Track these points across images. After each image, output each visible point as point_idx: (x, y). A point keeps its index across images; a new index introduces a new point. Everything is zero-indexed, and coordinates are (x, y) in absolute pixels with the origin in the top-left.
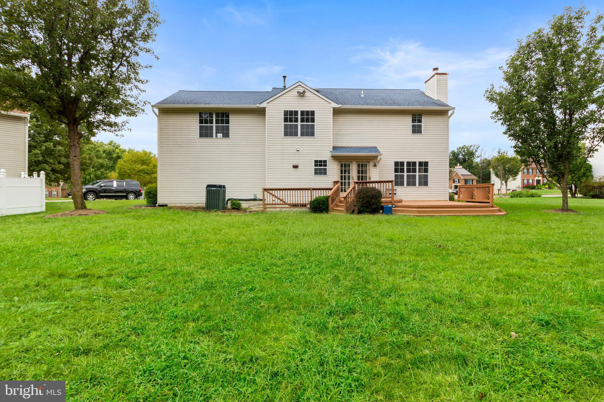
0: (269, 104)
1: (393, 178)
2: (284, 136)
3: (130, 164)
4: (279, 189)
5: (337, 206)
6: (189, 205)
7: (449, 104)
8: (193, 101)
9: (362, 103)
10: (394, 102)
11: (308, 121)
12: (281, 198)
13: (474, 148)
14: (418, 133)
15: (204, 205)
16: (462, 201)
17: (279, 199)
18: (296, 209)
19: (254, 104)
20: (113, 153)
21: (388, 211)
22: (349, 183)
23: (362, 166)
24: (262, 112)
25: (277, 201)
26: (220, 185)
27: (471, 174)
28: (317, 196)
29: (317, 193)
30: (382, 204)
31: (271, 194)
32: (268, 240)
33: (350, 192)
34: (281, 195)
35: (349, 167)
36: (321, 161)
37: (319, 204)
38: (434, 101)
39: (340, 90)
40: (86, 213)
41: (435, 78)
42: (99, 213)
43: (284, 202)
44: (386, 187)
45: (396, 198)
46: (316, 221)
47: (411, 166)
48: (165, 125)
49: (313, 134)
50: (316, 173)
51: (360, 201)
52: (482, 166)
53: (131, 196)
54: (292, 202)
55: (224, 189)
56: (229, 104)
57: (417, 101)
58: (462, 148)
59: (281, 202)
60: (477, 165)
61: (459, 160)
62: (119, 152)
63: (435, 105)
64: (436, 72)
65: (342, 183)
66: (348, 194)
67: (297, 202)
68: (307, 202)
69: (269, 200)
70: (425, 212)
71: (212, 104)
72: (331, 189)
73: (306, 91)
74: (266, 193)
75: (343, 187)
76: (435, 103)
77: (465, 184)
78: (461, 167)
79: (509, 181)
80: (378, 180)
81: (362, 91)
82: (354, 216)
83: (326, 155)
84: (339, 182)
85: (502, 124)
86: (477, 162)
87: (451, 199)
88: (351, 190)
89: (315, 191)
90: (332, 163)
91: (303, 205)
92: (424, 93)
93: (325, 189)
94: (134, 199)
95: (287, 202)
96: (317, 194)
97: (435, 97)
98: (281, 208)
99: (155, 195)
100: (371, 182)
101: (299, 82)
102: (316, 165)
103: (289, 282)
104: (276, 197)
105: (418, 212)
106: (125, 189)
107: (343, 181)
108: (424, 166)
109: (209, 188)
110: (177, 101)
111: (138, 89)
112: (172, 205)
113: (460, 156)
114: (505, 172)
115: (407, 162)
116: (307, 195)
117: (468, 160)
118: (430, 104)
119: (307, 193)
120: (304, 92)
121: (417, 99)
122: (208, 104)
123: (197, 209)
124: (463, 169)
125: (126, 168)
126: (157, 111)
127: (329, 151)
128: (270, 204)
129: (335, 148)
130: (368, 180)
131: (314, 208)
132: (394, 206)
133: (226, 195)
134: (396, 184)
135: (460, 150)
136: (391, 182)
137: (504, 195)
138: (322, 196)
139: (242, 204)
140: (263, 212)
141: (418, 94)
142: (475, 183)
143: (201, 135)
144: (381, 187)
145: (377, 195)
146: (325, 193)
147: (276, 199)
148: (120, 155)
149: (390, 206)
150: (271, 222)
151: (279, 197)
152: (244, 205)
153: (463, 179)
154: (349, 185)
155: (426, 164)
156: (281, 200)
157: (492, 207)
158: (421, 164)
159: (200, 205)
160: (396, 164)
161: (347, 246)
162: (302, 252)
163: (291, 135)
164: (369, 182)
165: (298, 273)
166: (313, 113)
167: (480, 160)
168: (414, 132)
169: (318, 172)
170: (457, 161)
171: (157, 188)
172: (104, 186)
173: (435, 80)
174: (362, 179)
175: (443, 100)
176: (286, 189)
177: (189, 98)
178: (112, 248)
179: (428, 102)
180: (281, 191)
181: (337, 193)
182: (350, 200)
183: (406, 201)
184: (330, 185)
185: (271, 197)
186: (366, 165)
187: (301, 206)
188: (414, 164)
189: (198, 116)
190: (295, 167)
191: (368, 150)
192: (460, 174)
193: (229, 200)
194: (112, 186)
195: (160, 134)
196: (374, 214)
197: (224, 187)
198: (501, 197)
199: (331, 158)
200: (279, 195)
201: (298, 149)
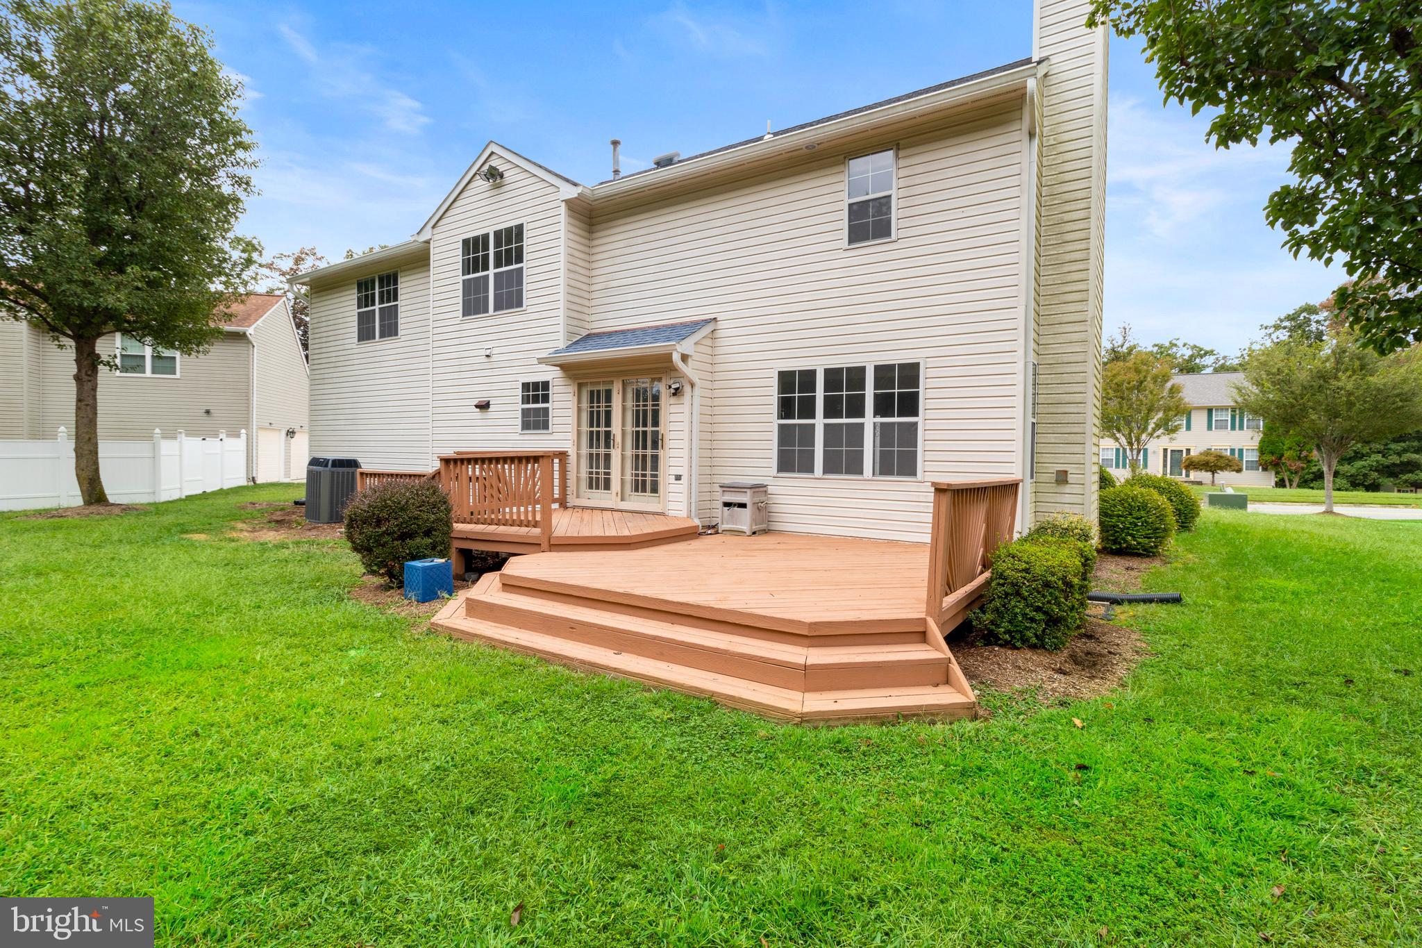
0: (435, 230)
2: (463, 315)
11: (509, 261)
14: (875, 236)
35: (609, 400)
36: (536, 386)
47: (845, 385)
48: (318, 320)
49: (520, 301)
50: (526, 425)
90: (561, 389)
102: (525, 400)
107: (594, 450)
108: (901, 382)
127: (553, 351)
129: (586, 339)
134: (784, 466)
143: (361, 335)
155: (910, 373)
158: (884, 375)
160: (786, 380)
163: (475, 310)
166: (521, 231)
168: (857, 235)
169: (530, 422)
174: (645, 445)
188: (856, 376)
189: (356, 291)
190: (483, 406)
191: (665, 334)
199: (561, 374)
201: (488, 352)
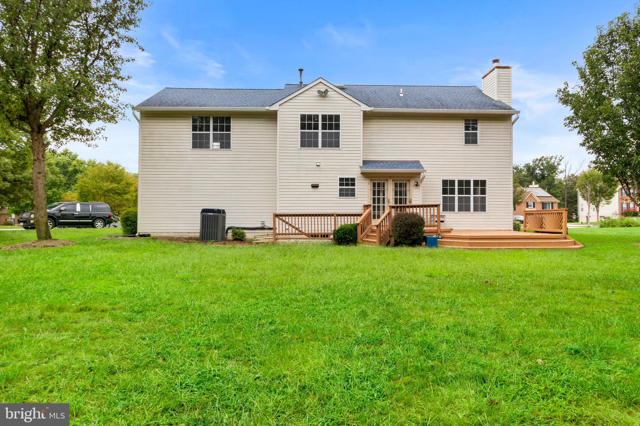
0: (281, 107)
1: (440, 202)
2: (301, 146)
3: (96, 182)
4: (294, 215)
5: (368, 236)
6: (177, 235)
7: (513, 107)
8: (185, 101)
9: (400, 104)
10: (441, 103)
11: (330, 128)
12: (297, 226)
13: (557, 161)
14: (472, 143)
15: (198, 235)
16: (529, 231)
17: (294, 227)
18: (315, 241)
19: (263, 106)
20: (68, 166)
21: (433, 243)
22: (384, 207)
23: (401, 186)
24: (272, 116)
25: (291, 231)
26: (218, 210)
27: (550, 195)
28: (343, 223)
29: (343, 220)
30: (425, 235)
31: (284, 221)
32: (284, 275)
33: (384, 219)
34: (297, 223)
35: (384, 186)
36: (347, 179)
37: (344, 234)
38: (494, 102)
39: (373, 87)
40: (52, 244)
41: (495, 73)
42: (68, 244)
43: (300, 231)
44: (430, 213)
45: (443, 227)
46: (342, 254)
47: (464, 185)
48: (149, 132)
49: (337, 145)
50: (341, 195)
51: (396, 231)
52: (566, 185)
53: (99, 224)
54: (310, 232)
55: (224, 215)
56: (230, 106)
57: (471, 102)
58: (540, 160)
59: (297, 232)
60: (560, 183)
61: (536, 176)
62: (77, 164)
63: (494, 107)
64: (496, 64)
65: (374, 207)
66: (382, 222)
67: (316, 232)
68: (329, 232)
69: (281, 229)
70: (479, 244)
71: (209, 106)
72: (360, 215)
73: (329, 90)
74: (277, 219)
75: (376, 212)
76: (494, 105)
77: (543, 208)
78: (537, 186)
79: (601, 204)
80: (420, 203)
81: (401, 89)
82: (389, 249)
83: (354, 172)
84: (370, 206)
85: (579, 133)
86: (561, 179)
87: (516, 228)
88: (386, 217)
89: (339, 217)
90: (361, 181)
91: (325, 236)
92: (481, 91)
93: (352, 215)
94: (103, 227)
95: (303, 231)
96: (342, 222)
97: (495, 97)
98: (297, 239)
99: (134, 222)
100: (412, 207)
101: (321, 79)
102: (341, 185)
103: (312, 317)
104: (290, 225)
105: (470, 244)
106: (90, 215)
107: (376, 205)
108: (481, 185)
109: (205, 214)
110: (164, 102)
111: (117, 89)
112: (156, 235)
113: (538, 171)
114: (596, 193)
115: (459, 181)
116: (329, 223)
117: (548, 176)
118: (489, 106)
119: (329, 220)
120: (327, 91)
121: (472, 99)
122: (204, 106)
123: (189, 240)
124: (540, 188)
125: (90, 186)
126: (138, 114)
127: (358, 167)
128: (282, 234)
129: (365, 163)
130: (408, 204)
131: (339, 239)
132: (440, 237)
133: (226, 222)
134: (445, 209)
135: (537, 163)
136: (437, 206)
137: (594, 224)
138: (349, 223)
139: (247, 234)
140: (273, 243)
141: (474, 92)
142: (556, 207)
143: (195, 146)
144: (423, 212)
145: (419, 222)
146: (352, 220)
147: (290, 228)
148: (77, 168)
149: (435, 236)
150: (285, 255)
151: (294, 225)
152: (249, 235)
153: (540, 202)
154: (384, 210)
155: (483, 183)
156: (297, 229)
157: (565, 238)
158: (476, 183)
159: (192, 235)
160: (445, 182)
161: (378, 281)
162: (325, 287)
163: (309, 145)
164: (408, 207)
165: (322, 308)
166: (337, 117)
167: (564, 177)
168: (467, 142)
169: (343, 193)
170: (533, 178)
171: (137, 212)
172: (65, 210)
173: (495, 76)
174: (401, 203)
175: (505, 101)
176: (303, 215)
177: (179, 98)
178: (103, 283)
179: (485, 104)
180: (297, 217)
181: (367, 220)
182: (384, 229)
183: (457, 231)
184: (359, 210)
185: (284, 225)
186: (406, 184)
187: (321, 236)
188: (468, 182)
189: (191, 121)
190: (315, 186)
191: (408, 165)
192: (535, 195)
193: (229, 228)
194: (75, 211)
195: (141, 144)
196: (414, 247)
197: (224, 212)
198: (589, 226)
199: (361, 175)
200: (294, 223)
201: (318, 164)
